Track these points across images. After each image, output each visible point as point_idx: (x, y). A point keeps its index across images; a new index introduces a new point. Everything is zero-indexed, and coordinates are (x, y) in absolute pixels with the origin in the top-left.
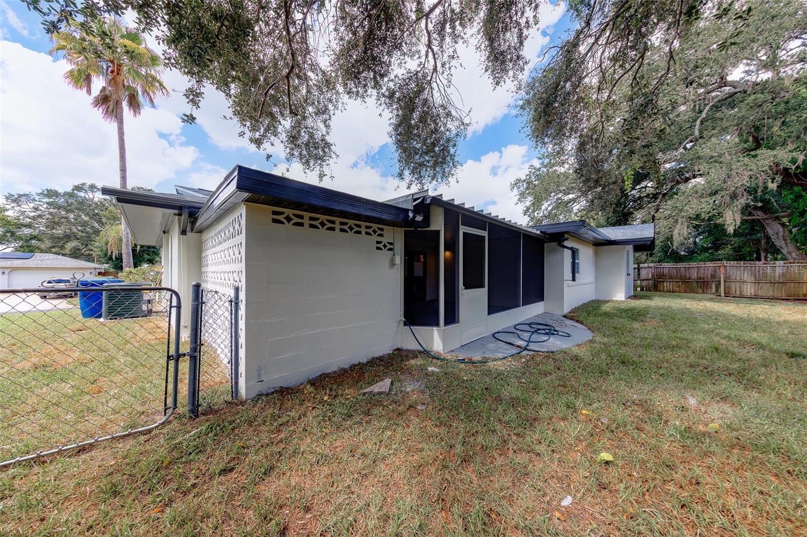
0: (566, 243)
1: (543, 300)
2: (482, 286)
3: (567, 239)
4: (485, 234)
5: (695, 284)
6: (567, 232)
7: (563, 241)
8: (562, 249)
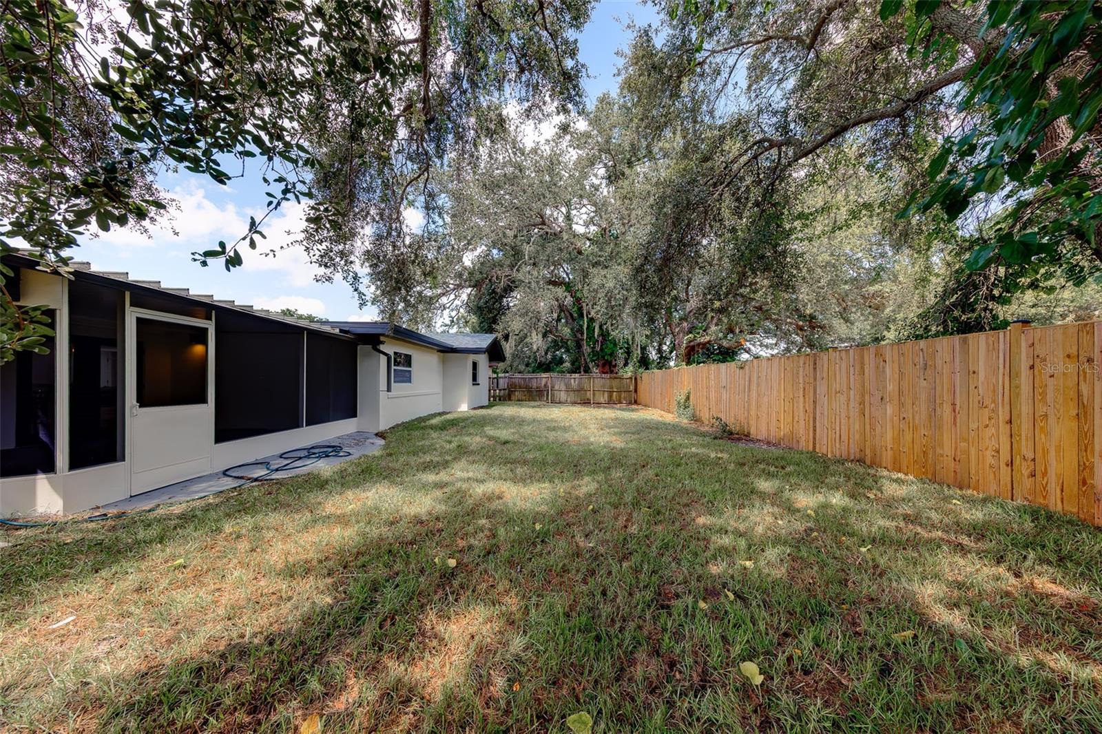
0: (382, 348)
1: (355, 415)
2: (203, 400)
3: (383, 343)
4: (211, 326)
5: (535, 393)
6: (383, 335)
7: (379, 345)
8: (378, 353)
